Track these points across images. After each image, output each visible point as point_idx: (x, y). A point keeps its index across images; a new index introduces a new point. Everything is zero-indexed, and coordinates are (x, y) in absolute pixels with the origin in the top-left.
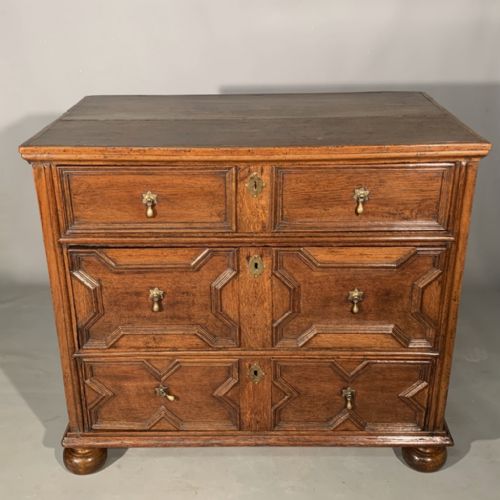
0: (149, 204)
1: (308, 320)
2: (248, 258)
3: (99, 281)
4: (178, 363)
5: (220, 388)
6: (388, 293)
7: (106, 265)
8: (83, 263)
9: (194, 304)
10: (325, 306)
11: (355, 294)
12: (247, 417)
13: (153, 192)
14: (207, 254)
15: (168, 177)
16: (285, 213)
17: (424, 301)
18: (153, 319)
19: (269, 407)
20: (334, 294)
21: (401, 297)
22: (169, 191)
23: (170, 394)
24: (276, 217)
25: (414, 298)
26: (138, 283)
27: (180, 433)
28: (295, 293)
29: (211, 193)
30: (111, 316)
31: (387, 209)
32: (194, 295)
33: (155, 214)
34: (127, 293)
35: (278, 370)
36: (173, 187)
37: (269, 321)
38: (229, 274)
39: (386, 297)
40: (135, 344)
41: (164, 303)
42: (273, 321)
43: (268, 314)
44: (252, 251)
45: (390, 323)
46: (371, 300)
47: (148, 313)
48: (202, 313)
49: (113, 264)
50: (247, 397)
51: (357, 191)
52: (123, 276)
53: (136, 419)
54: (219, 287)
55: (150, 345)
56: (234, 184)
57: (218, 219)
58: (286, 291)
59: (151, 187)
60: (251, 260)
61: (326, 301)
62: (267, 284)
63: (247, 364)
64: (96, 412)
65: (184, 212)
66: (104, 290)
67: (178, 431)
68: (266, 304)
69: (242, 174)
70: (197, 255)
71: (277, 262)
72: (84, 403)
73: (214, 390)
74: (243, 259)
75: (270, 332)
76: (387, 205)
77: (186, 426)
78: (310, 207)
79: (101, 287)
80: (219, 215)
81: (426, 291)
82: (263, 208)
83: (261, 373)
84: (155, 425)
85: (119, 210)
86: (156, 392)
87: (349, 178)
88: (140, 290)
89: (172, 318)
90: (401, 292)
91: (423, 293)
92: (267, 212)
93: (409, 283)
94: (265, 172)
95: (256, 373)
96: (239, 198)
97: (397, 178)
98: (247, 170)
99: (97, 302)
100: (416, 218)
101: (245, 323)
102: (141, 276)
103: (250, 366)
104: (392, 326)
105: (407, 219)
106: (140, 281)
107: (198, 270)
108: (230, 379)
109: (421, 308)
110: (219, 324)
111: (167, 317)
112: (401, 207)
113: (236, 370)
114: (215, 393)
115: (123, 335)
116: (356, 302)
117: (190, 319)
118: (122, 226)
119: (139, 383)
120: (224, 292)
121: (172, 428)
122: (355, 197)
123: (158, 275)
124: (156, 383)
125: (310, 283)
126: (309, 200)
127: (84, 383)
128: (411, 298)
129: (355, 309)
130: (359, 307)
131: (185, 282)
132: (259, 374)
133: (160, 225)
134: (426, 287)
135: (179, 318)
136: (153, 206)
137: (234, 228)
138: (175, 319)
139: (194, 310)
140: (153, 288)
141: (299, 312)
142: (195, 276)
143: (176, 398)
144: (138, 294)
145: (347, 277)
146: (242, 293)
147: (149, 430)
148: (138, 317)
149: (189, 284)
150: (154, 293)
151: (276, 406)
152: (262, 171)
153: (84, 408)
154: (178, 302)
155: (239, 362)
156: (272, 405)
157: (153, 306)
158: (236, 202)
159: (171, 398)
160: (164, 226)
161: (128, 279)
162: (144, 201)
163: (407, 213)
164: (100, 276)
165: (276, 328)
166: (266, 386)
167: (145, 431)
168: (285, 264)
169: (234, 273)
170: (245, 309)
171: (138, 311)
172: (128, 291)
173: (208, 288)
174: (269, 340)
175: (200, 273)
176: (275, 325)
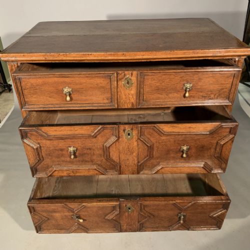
0: (68, 94)
1: (157, 161)
2: (124, 131)
3: (39, 144)
4: (84, 206)
6: (203, 147)
7: (42, 136)
8: (29, 135)
9: (94, 154)
10: (167, 154)
11: (185, 148)
13: (69, 87)
14: (101, 129)
15: (77, 79)
16: (145, 97)
17: (223, 150)
18: (72, 162)
19: (137, 223)
20: (172, 148)
21: (210, 148)
22: (78, 86)
23: (81, 219)
24: (139, 100)
25: (217, 149)
26: (61, 144)
28: (151, 148)
29: (103, 87)
30: (47, 161)
31: (202, 94)
32: (94, 150)
33: (71, 99)
34: (56, 150)
36: (81, 84)
37: (136, 162)
38: (113, 139)
39: (202, 149)
40: (62, 175)
41: (77, 154)
42: (138, 162)
43: (136, 159)
44: (127, 126)
45: (202, 162)
46: (193, 150)
47: (68, 159)
48: (98, 159)
49: (46, 136)
50: (124, 219)
51: (186, 84)
52: (52, 141)
54: (108, 146)
55: (71, 175)
56: (116, 82)
57: (107, 101)
58: (146, 147)
59: (68, 84)
60: (126, 131)
61: (168, 152)
62: (135, 144)
64: (39, 226)
65: (88, 98)
66: (42, 148)
68: (134, 154)
69: (120, 77)
70: (95, 130)
71: (141, 132)
73: (106, 216)
74: (121, 131)
76: (201, 92)
78: (159, 94)
79: (40, 147)
80: (108, 99)
81: (224, 146)
82: (132, 95)
84: (73, 232)
85: (50, 97)
86: (72, 218)
87: (181, 77)
88: (62, 148)
89: (82, 161)
90: (211, 146)
91: (223, 147)
92: (135, 97)
93: (215, 142)
94: (134, 75)
95: (130, 209)
96: (119, 90)
97: (209, 77)
98: (123, 74)
99: (39, 154)
100: (217, 98)
101: (123, 163)
102: (62, 141)
103: (126, 206)
104: (203, 163)
105: (212, 99)
106: (62, 143)
107: (96, 137)
108: (115, 211)
109: (221, 154)
110: (108, 164)
111: (79, 161)
112: (209, 93)
114: (106, 218)
115: (55, 171)
116: (185, 152)
117: (92, 161)
118: (52, 106)
119: (62, 214)
120: (111, 148)
122: (184, 88)
123: (73, 140)
124: (72, 214)
125: (159, 143)
126: (158, 90)
128: (216, 149)
129: (184, 156)
130: (186, 154)
131: (89, 143)
133: (74, 105)
134: (224, 144)
135: (86, 161)
136: (70, 95)
137: (116, 106)
138: (84, 162)
139: (95, 157)
140: (70, 147)
141: (153, 157)
142: (94, 140)
143: (84, 220)
144: (62, 150)
145: (181, 139)
146: (121, 148)
148: (63, 161)
149: (90, 144)
150: (71, 149)
151: (141, 222)
152: (132, 74)
154: (85, 154)
155: (120, 204)
156: (139, 222)
157: (71, 156)
158: (117, 92)
159: (81, 221)
160: (77, 106)
161: (55, 142)
162: (64, 92)
163: (212, 96)
164: (39, 141)
165: (140, 165)
166: (136, 214)
168: (145, 133)
169: (117, 139)
170: (123, 157)
171: (63, 159)
172: (56, 148)
173: (102, 146)
174: (136, 171)
175: (97, 138)
176: (139, 164)
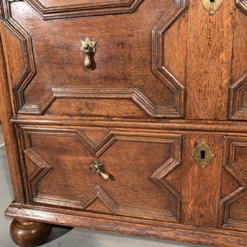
4: (112, 135)
5: (159, 170)
9: (130, 59)
12: (190, 208)
19: (217, 198)
23: (104, 172)
27: (115, 217)
32: (131, 46)
35: (232, 153)
37: (225, 81)
40: (67, 111)
42: (231, 81)
43: (225, 71)
47: (80, 71)
50: (190, 184)
53: (71, 197)
55: (83, 112)
63: (192, 142)
64: (37, 185)
67: (113, 215)
68: (223, 56)
72: (24, 174)
73: (152, 171)
75: (225, 97)
77: (121, 211)
83: (210, 154)
84: (89, 205)
86: (91, 168)
89: (106, 78)
95: (203, 153)
99: (28, 57)
101: (192, 84)
103: (196, 144)
108: (171, 160)
111: (100, 77)
113: (178, 148)
114: (153, 176)
115: (55, 99)
119: (75, 158)
121: (107, 211)
124: (91, 158)
127: (23, 153)
132: (207, 156)
135: (113, 79)
138: (109, 79)
139: (131, 69)
143: (111, 176)
147: (84, 210)
148: (70, 76)
151: (226, 198)
153: (25, 179)
155: (182, 138)
156: (221, 198)
159: (105, 176)
165: (235, 90)
166: (215, 172)
167: (80, 210)
170: (193, 63)
171: (69, 70)
174: (224, 109)
175: (138, 14)
